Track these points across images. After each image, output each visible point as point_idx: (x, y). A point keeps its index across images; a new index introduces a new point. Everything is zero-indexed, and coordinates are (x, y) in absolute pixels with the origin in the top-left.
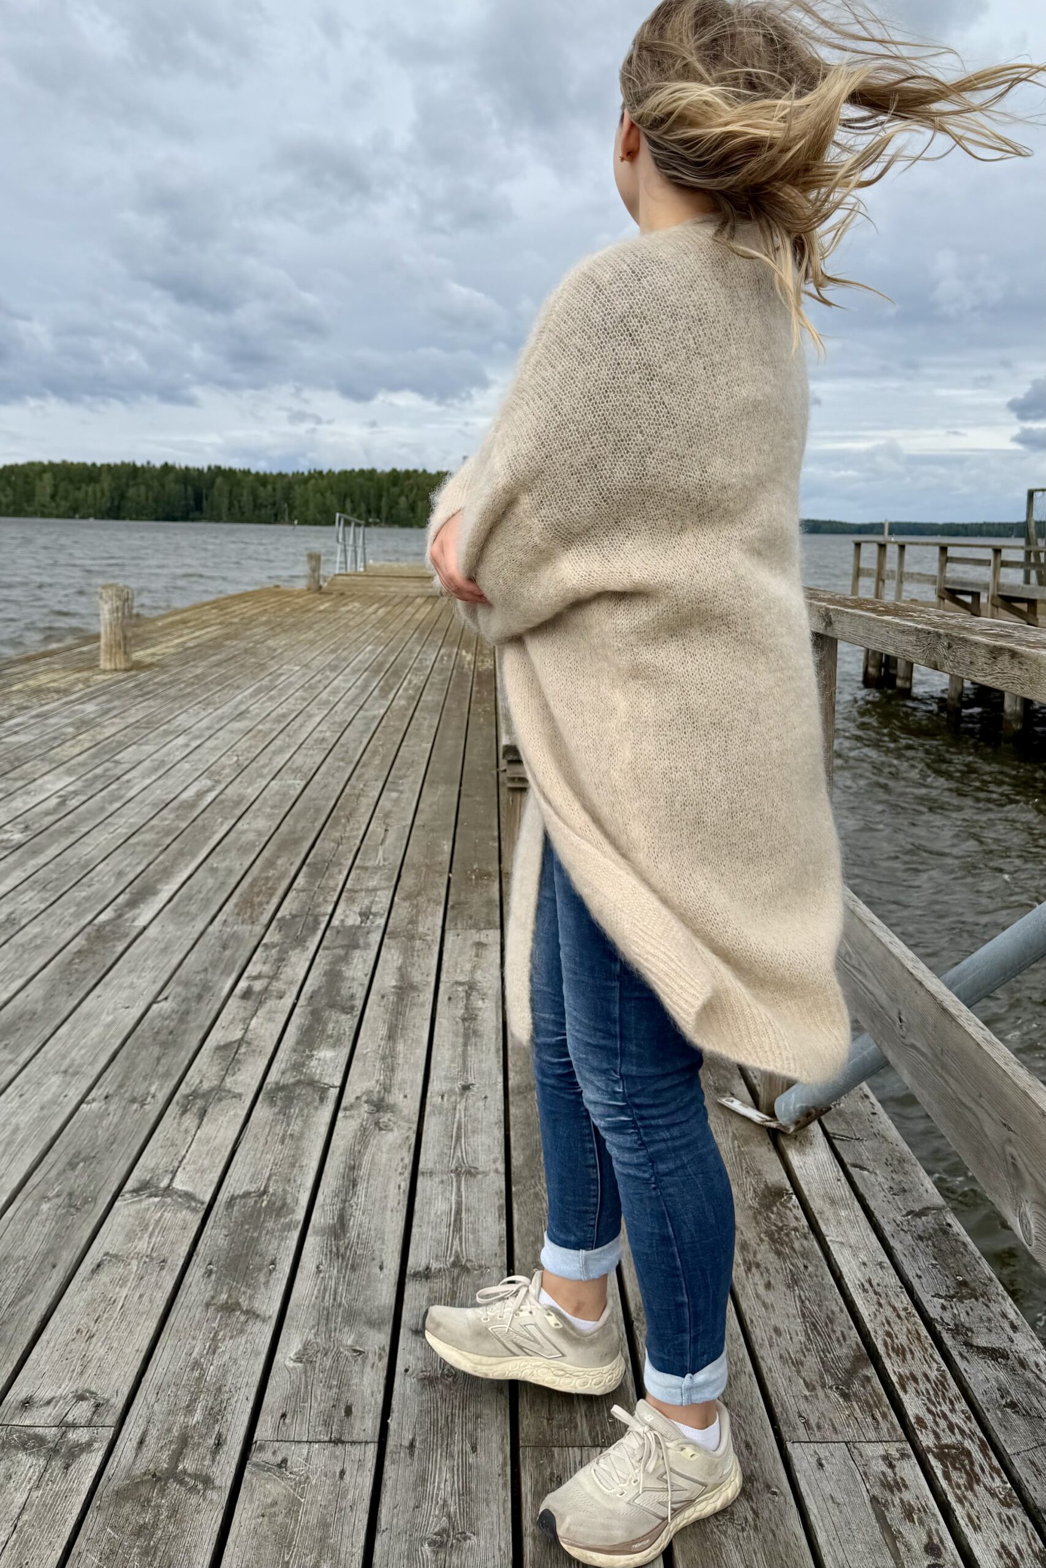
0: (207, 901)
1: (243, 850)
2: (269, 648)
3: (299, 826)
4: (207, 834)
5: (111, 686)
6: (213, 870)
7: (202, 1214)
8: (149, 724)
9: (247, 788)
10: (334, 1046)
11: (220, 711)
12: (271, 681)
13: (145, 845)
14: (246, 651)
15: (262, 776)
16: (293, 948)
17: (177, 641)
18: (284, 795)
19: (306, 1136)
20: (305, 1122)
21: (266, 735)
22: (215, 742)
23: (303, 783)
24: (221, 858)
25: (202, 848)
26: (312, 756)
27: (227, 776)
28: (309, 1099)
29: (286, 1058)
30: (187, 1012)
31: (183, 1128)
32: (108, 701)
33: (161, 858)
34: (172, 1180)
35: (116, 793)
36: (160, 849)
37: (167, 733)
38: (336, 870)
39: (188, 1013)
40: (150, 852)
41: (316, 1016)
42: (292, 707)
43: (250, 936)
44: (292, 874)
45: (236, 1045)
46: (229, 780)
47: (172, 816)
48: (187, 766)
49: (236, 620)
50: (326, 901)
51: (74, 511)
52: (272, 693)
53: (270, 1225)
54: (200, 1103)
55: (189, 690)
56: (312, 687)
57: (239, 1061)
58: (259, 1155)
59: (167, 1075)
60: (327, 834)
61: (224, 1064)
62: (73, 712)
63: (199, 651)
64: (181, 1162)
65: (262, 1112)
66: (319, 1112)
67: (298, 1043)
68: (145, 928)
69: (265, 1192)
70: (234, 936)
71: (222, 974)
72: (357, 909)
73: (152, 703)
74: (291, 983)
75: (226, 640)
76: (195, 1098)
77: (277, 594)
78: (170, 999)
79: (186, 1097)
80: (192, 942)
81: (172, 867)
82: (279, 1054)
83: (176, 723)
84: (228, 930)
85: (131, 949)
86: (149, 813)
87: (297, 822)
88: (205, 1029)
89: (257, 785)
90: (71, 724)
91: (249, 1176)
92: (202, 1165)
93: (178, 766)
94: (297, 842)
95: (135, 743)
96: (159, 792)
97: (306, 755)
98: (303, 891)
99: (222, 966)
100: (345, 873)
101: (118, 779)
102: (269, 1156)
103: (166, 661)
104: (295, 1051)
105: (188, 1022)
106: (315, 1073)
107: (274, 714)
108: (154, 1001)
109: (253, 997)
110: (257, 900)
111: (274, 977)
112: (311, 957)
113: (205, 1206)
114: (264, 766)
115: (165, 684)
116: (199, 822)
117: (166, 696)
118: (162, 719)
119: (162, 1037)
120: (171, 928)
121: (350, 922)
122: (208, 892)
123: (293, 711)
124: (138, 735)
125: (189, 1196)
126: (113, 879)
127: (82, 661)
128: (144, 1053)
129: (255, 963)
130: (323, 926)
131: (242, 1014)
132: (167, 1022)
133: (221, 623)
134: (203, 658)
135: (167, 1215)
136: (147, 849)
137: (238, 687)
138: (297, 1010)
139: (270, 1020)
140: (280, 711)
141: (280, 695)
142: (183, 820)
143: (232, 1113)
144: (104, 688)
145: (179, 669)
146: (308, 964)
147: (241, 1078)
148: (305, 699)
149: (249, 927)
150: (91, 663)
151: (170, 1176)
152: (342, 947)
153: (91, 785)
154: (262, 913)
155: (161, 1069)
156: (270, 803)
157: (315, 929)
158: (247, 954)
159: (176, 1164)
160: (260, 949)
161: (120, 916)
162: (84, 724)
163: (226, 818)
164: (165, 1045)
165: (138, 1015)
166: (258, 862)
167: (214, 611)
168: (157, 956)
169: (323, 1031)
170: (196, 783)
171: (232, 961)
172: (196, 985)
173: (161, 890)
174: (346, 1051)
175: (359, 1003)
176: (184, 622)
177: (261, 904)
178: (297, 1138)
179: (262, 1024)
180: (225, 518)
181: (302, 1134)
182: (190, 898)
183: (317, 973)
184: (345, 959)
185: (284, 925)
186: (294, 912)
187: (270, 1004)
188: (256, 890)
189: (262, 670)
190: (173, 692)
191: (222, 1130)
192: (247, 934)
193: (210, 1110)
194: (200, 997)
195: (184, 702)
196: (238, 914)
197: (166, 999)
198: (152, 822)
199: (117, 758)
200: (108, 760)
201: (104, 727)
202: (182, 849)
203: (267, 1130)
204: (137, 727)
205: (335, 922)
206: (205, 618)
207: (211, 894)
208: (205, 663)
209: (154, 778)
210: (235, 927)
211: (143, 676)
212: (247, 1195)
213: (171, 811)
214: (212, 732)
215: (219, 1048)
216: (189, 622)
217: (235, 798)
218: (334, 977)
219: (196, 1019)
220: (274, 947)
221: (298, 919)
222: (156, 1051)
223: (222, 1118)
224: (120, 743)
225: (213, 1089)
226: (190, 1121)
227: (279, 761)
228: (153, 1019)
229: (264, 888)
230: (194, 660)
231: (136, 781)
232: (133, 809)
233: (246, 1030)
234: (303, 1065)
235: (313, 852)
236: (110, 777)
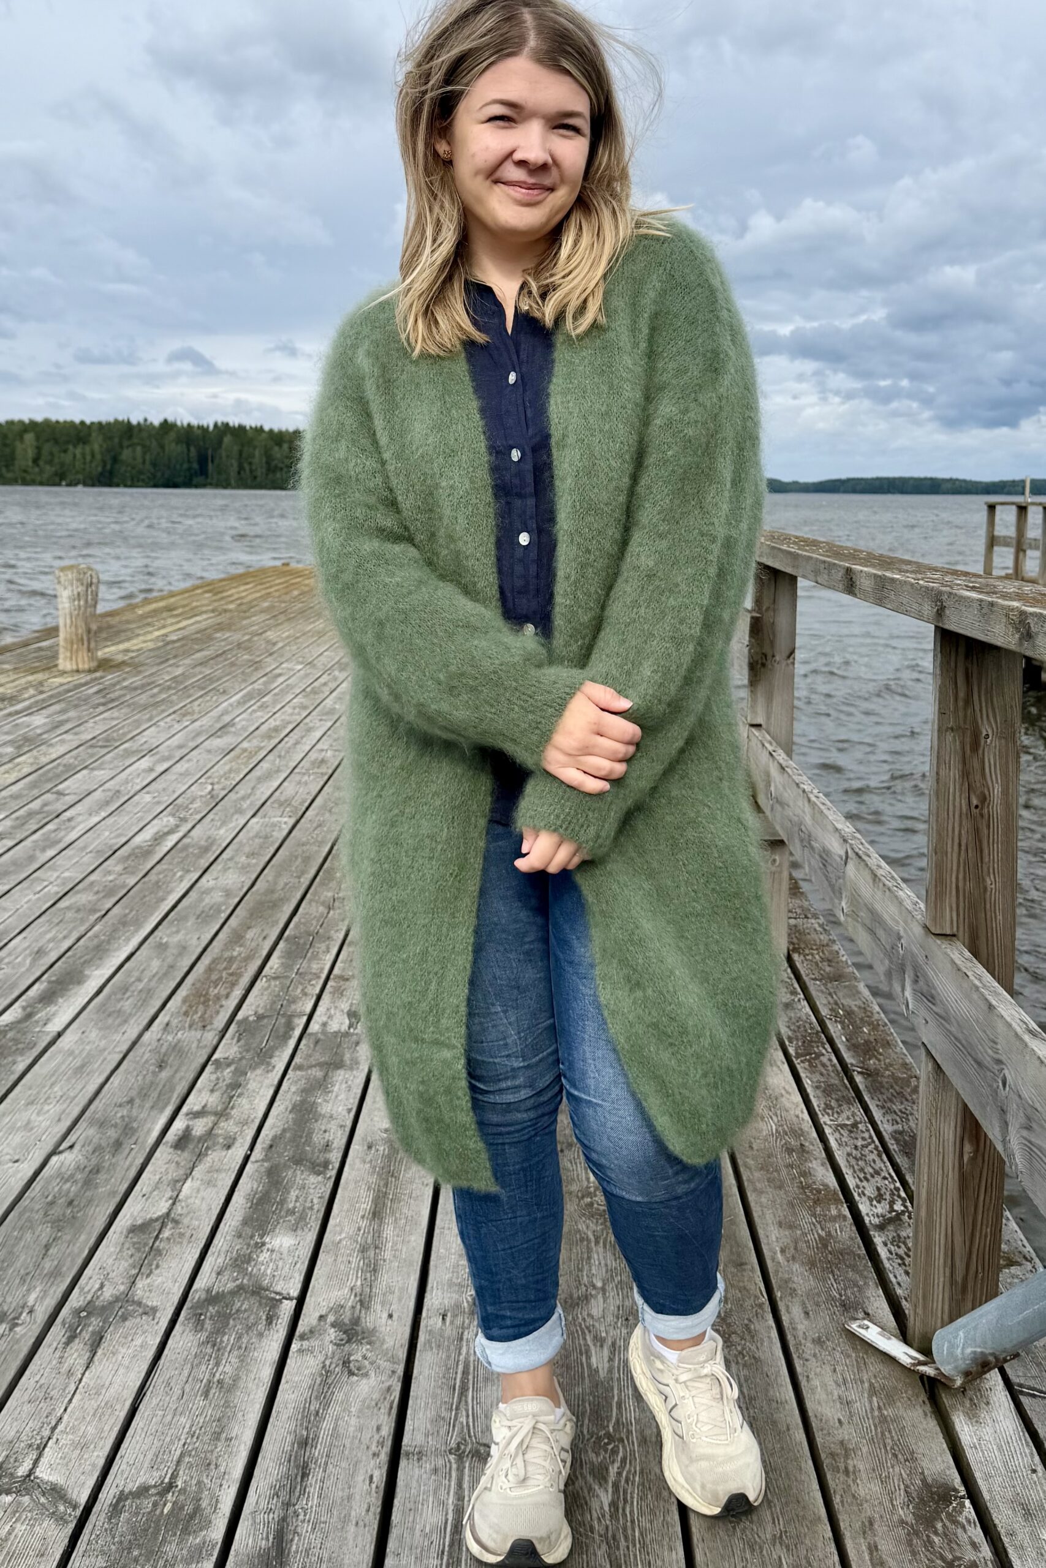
0: (149, 993)
1: (204, 918)
2: (268, 642)
3: (281, 884)
4: (161, 894)
5: (69, 691)
6: (162, 947)
7: (71, 1526)
8: (107, 742)
9: (219, 828)
10: (294, 1229)
11: (197, 724)
12: (265, 684)
13: (78, 910)
14: (239, 645)
15: (240, 811)
16: (253, 1068)
17: (157, 633)
18: (266, 837)
19: (241, 1384)
20: (242, 1359)
21: (250, 757)
22: (186, 766)
23: (292, 821)
24: (174, 929)
25: (152, 915)
26: (306, 783)
27: (197, 812)
28: (252, 1319)
29: (225, 1248)
30: (97, 1170)
31: (66, 1366)
32: (63, 711)
33: (96, 928)
34: (36, 1462)
35: (53, 835)
36: (99, 914)
37: (128, 753)
38: (323, 946)
39: (98, 1172)
40: (82, 921)
41: (274, 1177)
42: (287, 718)
43: (198, 1047)
44: (265, 953)
45: (157, 1225)
46: (198, 817)
47: (119, 868)
48: (148, 798)
49: (232, 606)
50: (306, 994)
51: (60, 478)
52: (264, 700)
53: (171, 1549)
54: (95, 1323)
55: (164, 696)
56: (315, 692)
57: (159, 1252)
58: (169, 1418)
59: (55, 1273)
60: (315, 894)
61: (138, 1256)
62: (17, 725)
63: (183, 646)
64: (54, 1429)
65: (183, 1340)
66: (264, 1340)
67: (245, 1222)
68: (59, 1035)
69: (171, 1486)
70: (177, 1049)
71: (152, 1107)
72: (345, 1006)
73: (115, 713)
74: (245, 1123)
75: (217, 631)
76: (89, 1314)
77: (284, 574)
78: (77, 1147)
79: (77, 1312)
80: (119, 1057)
81: (109, 942)
82: (215, 1241)
83: (141, 739)
84: (170, 1038)
85: (36, 1067)
86: (89, 865)
87: (278, 875)
88: (118, 1199)
89: (231, 825)
90: (11, 742)
91: (150, 1456)
92: (84, 1436)
93: (136, 798)
94: (275, 905)
95: (85, 768)
96: (107, 833)
97: (299, 783)
98: (275, 978)
99: (155, 1095)
100: (334, 951)
101: (58, 816)
102: (183, 1420)
103: (142, 658)
104: (240, 1236)
105: (96, 1188)
106: (264, 1275)
107: (264, 728)
108: (54, 1152)
109: (191, 1146)
110: (213, 992)
111: (222, 1114)
112: (276, 1082)
113: (78, 1512)
114: (243, 798)
115: (136, 689)
116: (152, 877)
117: (133, 704)
118: (124, 734)
119: (56, 1211)
120: (94, 1035)
121: (334, 1026)
122: (150, 980)
123: (289, 723)
124: (92, 756)
125: (57, 1493)
126: (28, 962)
127: (39, 659)
128: (28, 1236)
129: (200, 1091)
130: (297, 1033)
131: (174, 1173)
132: (68, 1185)
133: (213, 611)
134: (188, 654)
135: (20, 1528)
136: (80, 916)
137: (224, 692)
138: (249, 1167)
139: (210, 1183)
140: (272, 723)
141: (275, 702)
142: (133, 873)
143: (138, 1341)
144: (60, 694)
145: (154, 670)
146: (271, 1092)
147: (160, 1280)
148: (305, 708)
149: (198, 1034)
150: (48, 662)
151: (33, 1455)
152: (320, 1065)
153: (23, 824)
154: (218, 1012)
155: (48, 1265)
156: (247, 849)
157: (286, 1037)
158: (191, 1076)
159: (46, 1433)
160: (209, 1069)
161: (29, 1016)
162: (28, 742)
163: (188, 871)
164: (58, 1224)
165: (30, 1173)
166: (221, 936)
167: (207, 595)
168: (68, 1079)
169: (282, 1202)
170: (155, 822)
171: (170, 1085)
172: (115, 1126)
173: (88, 977)
174: (311, 1237)
175: (335, 1157)
176: (169, 609)
177: (218, 998)
178: (228, 1387)
179: (198, 1191)
180: (233, 482)
181: (236, 1379)
182: (125, 989)
183: (282, 1108)
184: (322, 1085)
185: (248, 1030)
186: (261, 1011)
187: (214, 1157)
188: (214, 977)
189: (256, 669)
190: (143, 699)
191: (122, 1371)
192: (194, 1045)
193: (108, 1336)
194: (118, 1145)
195: (154, 712)
196: (186, 1014)
197: (71, 1147)
198: (92, 878)
199: (61, 787)
200: (48, 791)
201: (51, 745)
202: (126, 915)
203: (186, 1373)
204: (92, 746)
205: (314, 1027)
206: (195, 604)
207: (153, 984)
208: (187, 661)
209: (103, 814)
210: (179, 1034)
211: (110, 678)
212: (143, 1491)
213: (118, 862)
214: (185, 751)
215: (134, 1230)
216: (175, 609)
217: (203, 843)
218: (305, 1112)
219: (107, 1181)
220: (229, 1065)
221: (266, 1021)
222: (45, 1232)
223: (123, 1350)
224: (68, 767)
225: (117, 1299)
226: (77, 1354)
227: (264, 791)
228: (48, 1181)
229: (224, 974)
230: (175, 657)
231: (80, 818)
232: (70, 858)
233: (175, 1200)
234: (248, 1259)
235: (295, 919)
236: (49, 813)
